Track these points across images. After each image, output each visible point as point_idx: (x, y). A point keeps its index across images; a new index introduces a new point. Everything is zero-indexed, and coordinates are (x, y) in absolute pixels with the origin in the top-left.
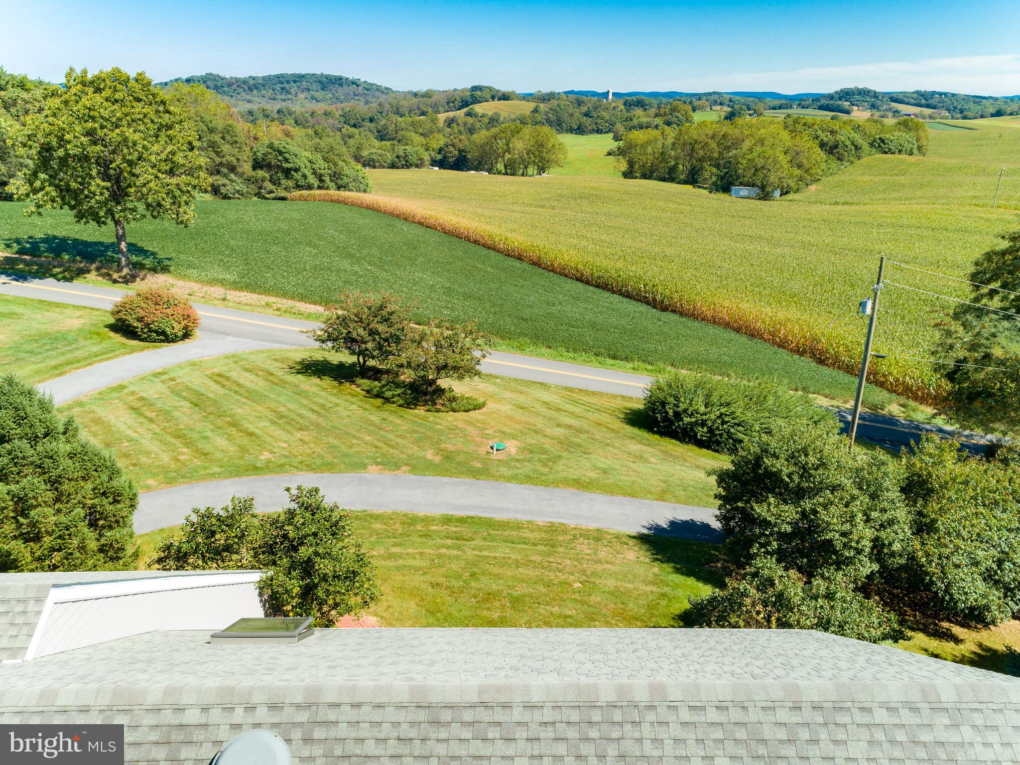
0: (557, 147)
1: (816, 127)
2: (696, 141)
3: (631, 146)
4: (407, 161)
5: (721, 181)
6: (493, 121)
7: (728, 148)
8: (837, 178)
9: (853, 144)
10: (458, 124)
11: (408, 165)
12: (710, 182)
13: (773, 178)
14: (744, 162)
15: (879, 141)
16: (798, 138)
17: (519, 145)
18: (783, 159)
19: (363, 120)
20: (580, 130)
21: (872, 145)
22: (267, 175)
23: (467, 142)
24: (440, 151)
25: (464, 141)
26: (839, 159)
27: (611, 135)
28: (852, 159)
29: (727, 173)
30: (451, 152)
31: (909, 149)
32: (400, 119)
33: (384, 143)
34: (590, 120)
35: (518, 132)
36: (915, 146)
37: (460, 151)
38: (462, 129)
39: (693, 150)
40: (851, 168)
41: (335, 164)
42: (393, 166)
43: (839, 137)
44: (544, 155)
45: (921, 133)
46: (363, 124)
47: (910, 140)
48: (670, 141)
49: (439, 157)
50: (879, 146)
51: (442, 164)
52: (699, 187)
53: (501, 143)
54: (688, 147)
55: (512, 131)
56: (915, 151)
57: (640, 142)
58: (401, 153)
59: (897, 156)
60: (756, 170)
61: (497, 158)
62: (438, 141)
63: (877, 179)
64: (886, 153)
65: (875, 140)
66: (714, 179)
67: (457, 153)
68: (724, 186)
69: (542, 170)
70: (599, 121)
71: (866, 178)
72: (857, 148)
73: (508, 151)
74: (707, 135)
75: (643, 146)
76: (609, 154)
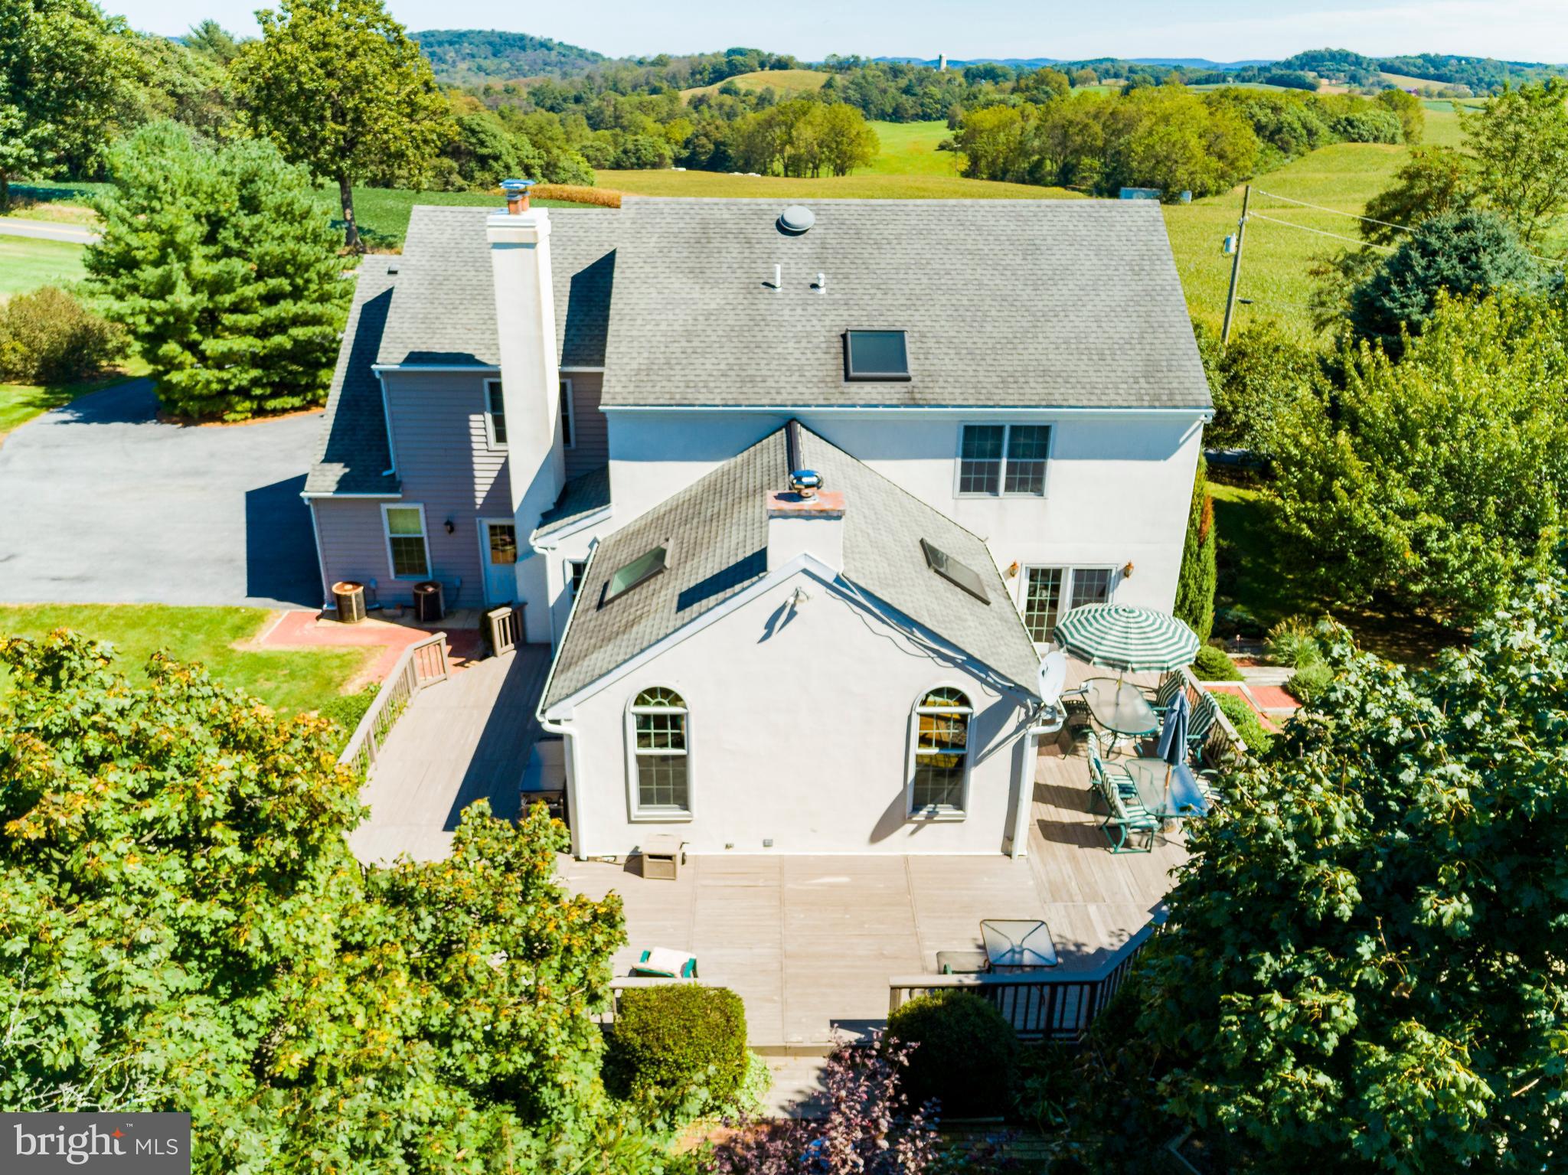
0: (864, 135)
1: (1251, 102)
2: (1071, 122)
3: (974, 133)
4: (638, 159)
5: (1107, 181)
6: (763, 101)
7: (1118, 133)
8: (1277, 176)
9: (1304, 126)
10: (710, 107)
11: (641, 165)
12: (1090, 182)
13: (1181, 173)
14: (1140, 149)
15: (1344, 123)
16: (1219, 115)
17: (807, 134)
18: (1196, 145)
19: (565, 100)
20: (897, 116)
21: (1334, 129)
22: (455, 165)
23: (727, 131)
24: (687, 144)
25: (723, 131)
26: (1281, 148)
27: (945, 123)
28: (1302, 149)
29: (1115, 169)
30: (703, 146)
31: (1389, 136)
32: (621, 99)
33: (600, 132)
34: (911, 99)
35: (805, 114)
36: (1400, 131)
37: (717, 144)
38: (716, 113)
39: (1066, 135)
40: (1299, 162)
41: (548, 152)
42: (618, 166)
43: (1284, 116)
44: (844, 147)
45: (1411, 113)
46: (565, 106)
47: (1392, 121)
48: (1033, 122)
49: (685, 153)
50: (1346, 130)
51: (690, 163)
52: (1074, 189)
53: (779, 132)
54: (1059, 132)
55: (794, 112)
56: (1400, 139)
57: (987, 125)
58: (630, 146)
59: (1371, 145)
60: (1158, 162)
61: (773, 155)
62: (684, 130)
63: (1334, 177)
64: (1354, 141)
65: (1339, 122)
66: (1096, 177)
67: (712, 147)
68: (1111, 187)
69: (840, 170)
70: (927, 100)
71: (1321, 176)
72: (1311, 133)
73: (790, 141)
74: (1087, 114)
75: (993, 132)
76: (942, 148)
